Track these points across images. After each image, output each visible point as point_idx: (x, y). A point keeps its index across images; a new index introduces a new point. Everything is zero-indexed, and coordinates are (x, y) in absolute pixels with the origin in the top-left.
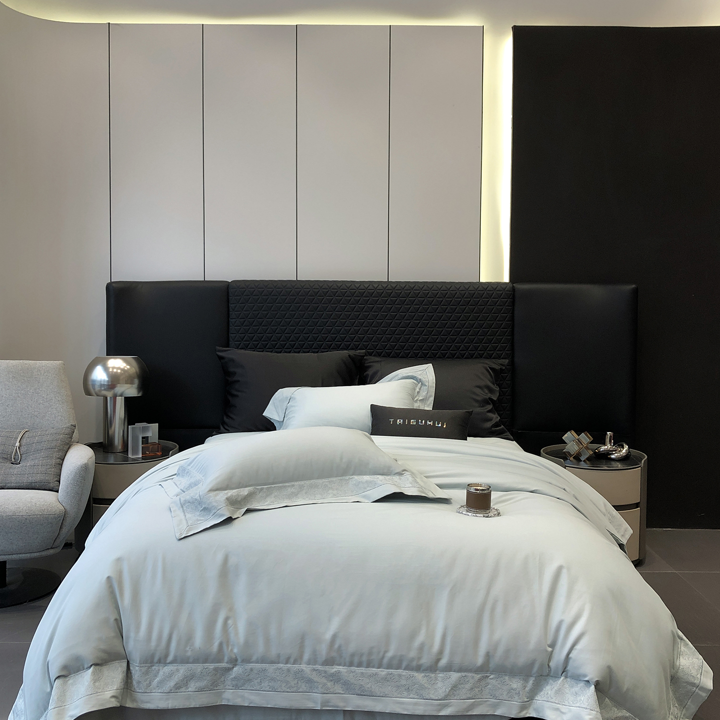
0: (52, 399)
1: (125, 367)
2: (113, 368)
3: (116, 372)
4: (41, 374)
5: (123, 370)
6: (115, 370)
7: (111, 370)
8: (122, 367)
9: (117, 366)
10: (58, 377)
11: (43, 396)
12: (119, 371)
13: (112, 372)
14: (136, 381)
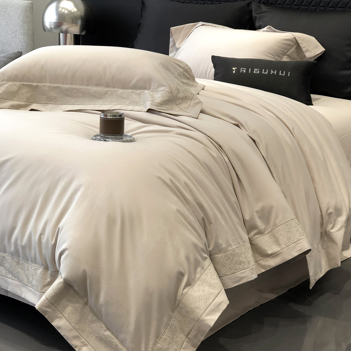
0: (17, 31)
1: (73, 9)
2: (63, 8)
3: (64, 13)
4: (12, 10)
5: (70, 11)
6: (63, 10)
7: (60, 10)
8: (70, 9)
9: (66, 7)
10: (24, 14)
11: (12, 28)
12: (66, 12)
13: (61, 11)
14: (79, 22)
